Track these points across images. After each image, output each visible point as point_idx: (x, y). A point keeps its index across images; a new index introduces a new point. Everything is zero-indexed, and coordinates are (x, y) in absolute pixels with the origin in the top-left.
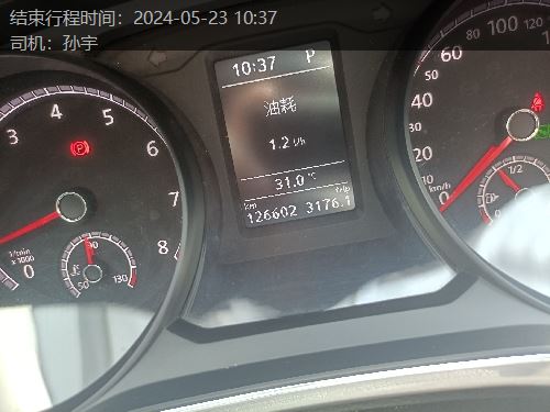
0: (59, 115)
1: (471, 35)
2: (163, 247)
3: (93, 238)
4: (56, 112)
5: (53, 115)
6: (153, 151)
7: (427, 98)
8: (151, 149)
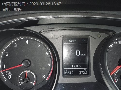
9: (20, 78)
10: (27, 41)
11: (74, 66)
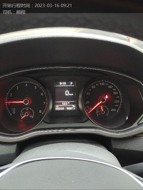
1: (97, 85)
2: (40, 112)
4: (26, 85)
6: (42, 94)
7: (89, 94)
9: (22, 113)
11: (64, 104)
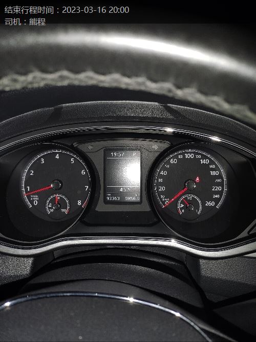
0: (58, 157)
2: (79, 203)
3: (58, 196)
5: (56, 157)
7: (165, 173)
8: (83, 172)
9: (49, 205)
10: (58, 155)
